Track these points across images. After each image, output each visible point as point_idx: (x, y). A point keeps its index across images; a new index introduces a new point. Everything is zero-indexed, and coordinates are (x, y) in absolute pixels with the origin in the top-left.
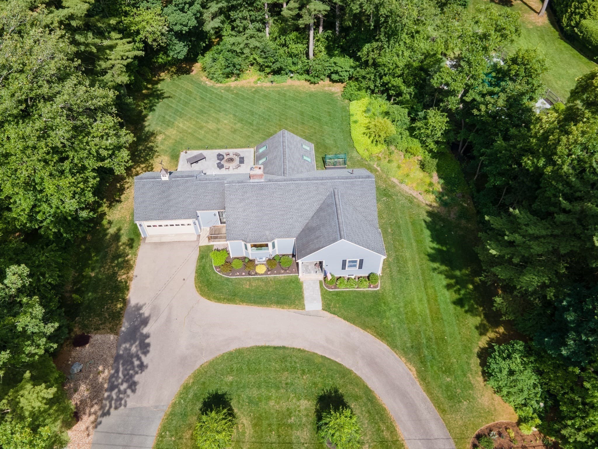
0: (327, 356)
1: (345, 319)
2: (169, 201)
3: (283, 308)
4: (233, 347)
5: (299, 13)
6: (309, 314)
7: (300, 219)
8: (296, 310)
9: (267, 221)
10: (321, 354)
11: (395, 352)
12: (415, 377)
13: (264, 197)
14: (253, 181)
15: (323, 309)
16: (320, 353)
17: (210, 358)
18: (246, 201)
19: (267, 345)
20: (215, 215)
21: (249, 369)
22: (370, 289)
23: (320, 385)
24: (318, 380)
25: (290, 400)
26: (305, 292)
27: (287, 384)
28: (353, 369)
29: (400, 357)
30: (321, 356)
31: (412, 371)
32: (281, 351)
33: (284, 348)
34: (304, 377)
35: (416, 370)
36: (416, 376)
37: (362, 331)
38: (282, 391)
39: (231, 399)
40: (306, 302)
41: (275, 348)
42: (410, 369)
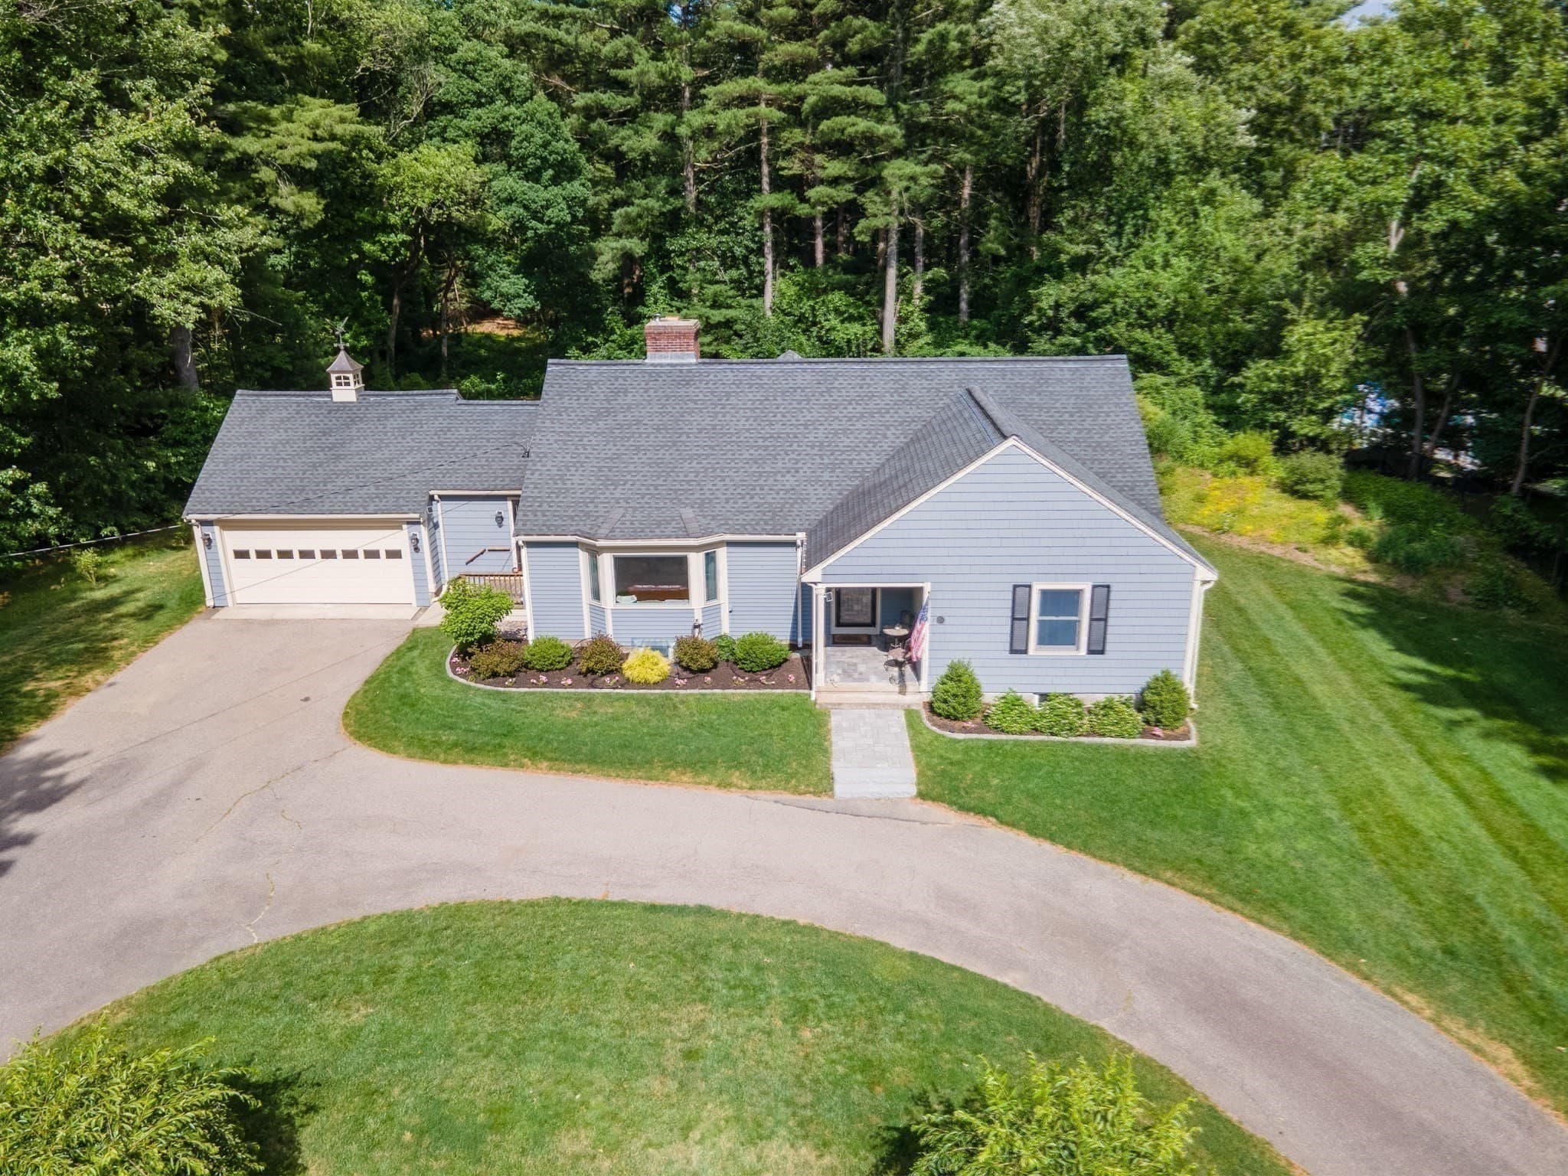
0: (945, 958)
1: (1033, 831)
2: (338, 458)
3: (724, 785)
4: (427, 897)
5: (853, 201)
6: (850, 810)
7: (826, 476)
8: (787, 796)
9: (692, 476)
10: (908, 949)
11: (1352, 967)
12: (1530, 1092)
13: (691, 405)
14: (657, 361)
15: (922, 796)
16: (901, 941)
17: (286, 929)
18: (620, 417)
19: (614, 897)
20: (500, 519)
21: (484, 979)
22: (1151, 742)
23: (899, 1076)
24: (888, 1047)
25: (695, 1135)
26: (834, 738)
27: (690, 1055)
28: (1106, 1024)
29: (1388, 991)
30: (912, 953)
31: (1494, 1061)
32: (686, 924)
33: (703, 911)
34: (806, 1034)
35: (1518, 1054)
36: (1528, 1082)
37: (1136, 879)
38: (656, 1085)
39: (312, 1109)
40: (838, 768)
41: (653, 908)
42: (1477, 1050)
